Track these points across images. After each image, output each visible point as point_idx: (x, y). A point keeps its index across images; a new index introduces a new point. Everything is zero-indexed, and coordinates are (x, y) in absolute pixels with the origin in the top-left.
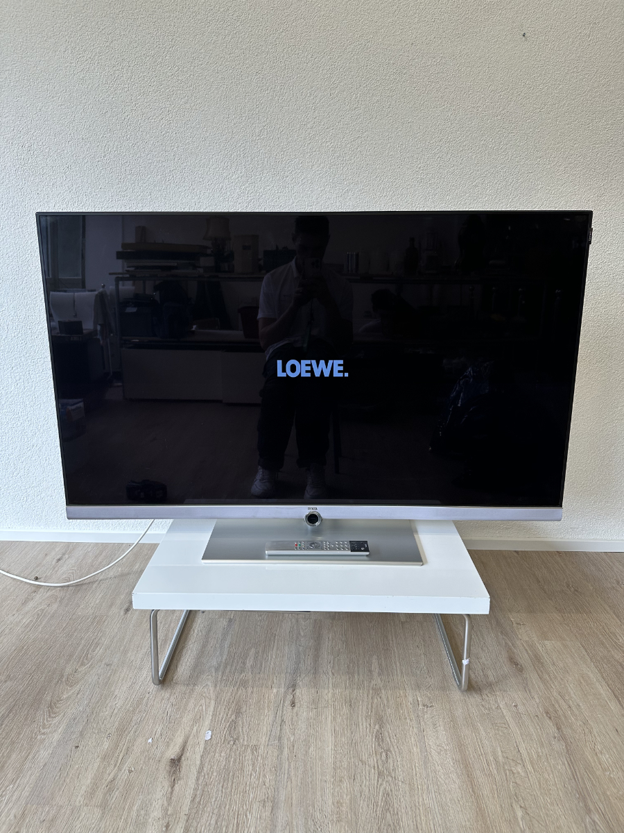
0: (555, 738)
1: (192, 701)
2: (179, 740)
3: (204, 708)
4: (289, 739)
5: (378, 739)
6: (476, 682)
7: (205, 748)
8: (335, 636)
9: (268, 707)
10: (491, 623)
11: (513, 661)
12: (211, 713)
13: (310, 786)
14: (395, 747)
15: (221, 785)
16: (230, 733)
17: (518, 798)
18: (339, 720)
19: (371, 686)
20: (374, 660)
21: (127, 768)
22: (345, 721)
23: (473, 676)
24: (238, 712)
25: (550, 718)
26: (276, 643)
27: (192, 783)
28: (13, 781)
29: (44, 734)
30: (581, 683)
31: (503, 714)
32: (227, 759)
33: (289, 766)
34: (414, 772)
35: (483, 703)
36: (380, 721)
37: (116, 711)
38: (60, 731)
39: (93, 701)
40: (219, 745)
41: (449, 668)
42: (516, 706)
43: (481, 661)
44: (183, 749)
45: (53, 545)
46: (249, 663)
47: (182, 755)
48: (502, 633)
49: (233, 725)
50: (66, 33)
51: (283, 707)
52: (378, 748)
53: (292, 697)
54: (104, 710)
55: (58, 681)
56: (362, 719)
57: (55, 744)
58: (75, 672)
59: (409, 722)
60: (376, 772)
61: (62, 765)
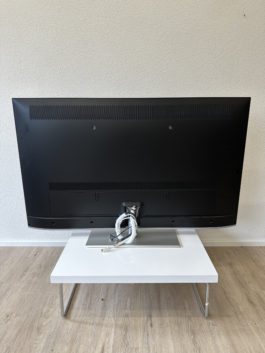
2: (100, 346)
4: (152, 344)
5: (194, 343)
7: (113, 350)
8: (166, 290)
9: (140, 327)
10: (236, 282)
11: (250, 301)
12: (114, 331)
14: (203, 347)
16: (124, 342)
18: (174, 333)
19: (187, 316)
20: (186, 302)
22: (177, 333)
24: (126, 330)
26: (139, 295)
29: (36, 344)
31: (250, 328)
35: (240, 323)
36: (194, 334)
37: (69, 331)
38: (43, 342)
39: (58, 326)
40: (120, 348)
42: (255, 324)
43: (235, 301)
44: (103, 350)
45: (32, 248)
46: (128, 304)
48: (242, 287)
49: (125, 337)
51: (147, 327)
52: (194, 347)
53: (150, 322)
54: (63, 330)
55: (40, 316)
56: (185, 332)
57: (42, 349)
58: (48, 311)
59: (207, 333)
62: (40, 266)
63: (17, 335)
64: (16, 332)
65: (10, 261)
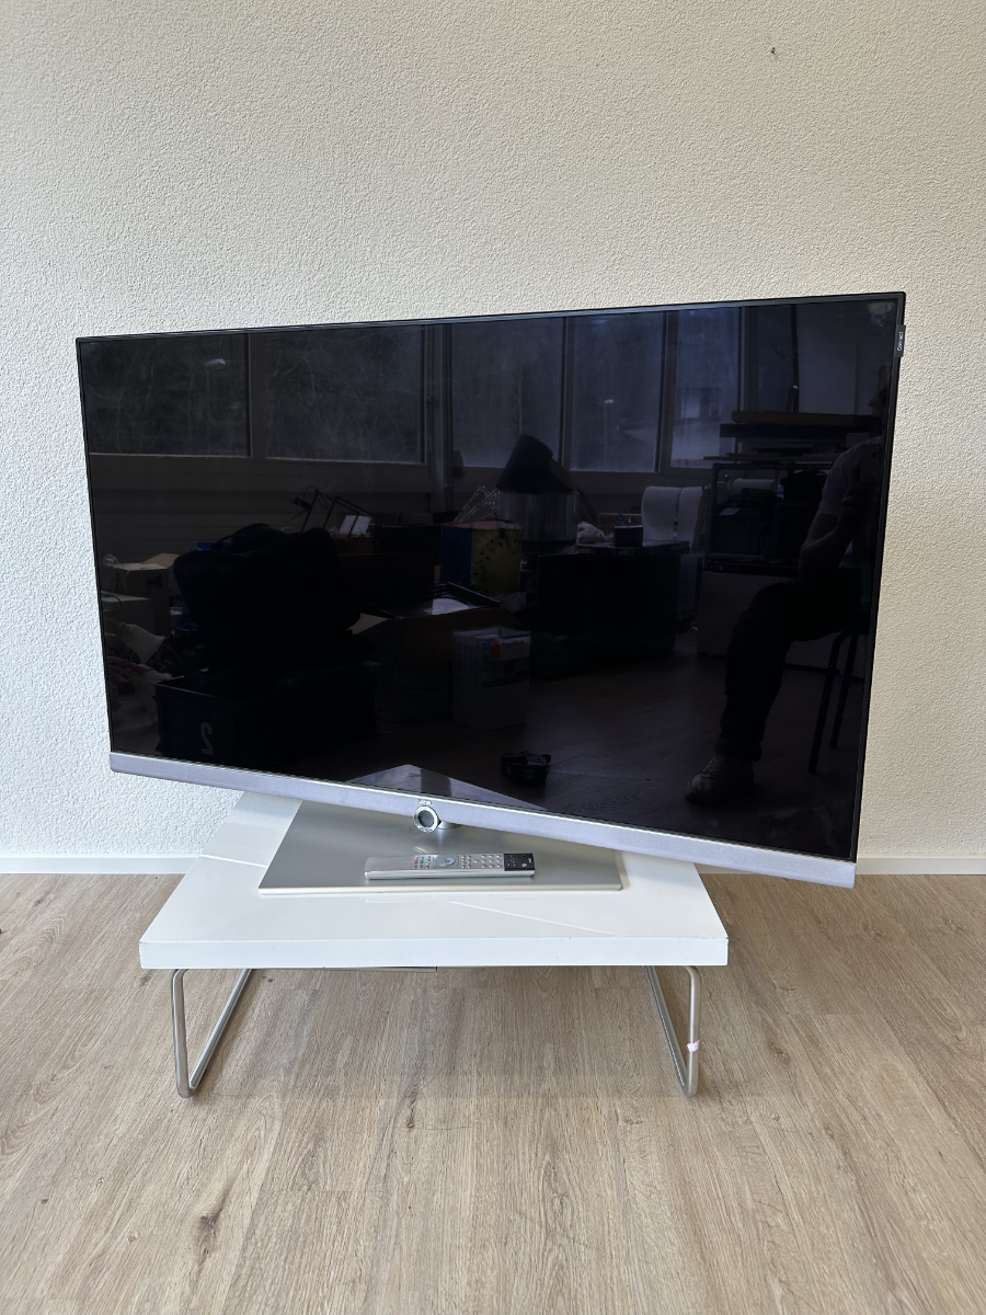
0: (839, 1168)
1: (243, 1122)
2: (217, 1187)
3: (262, 1133)
4: (400, 1180)
5: (549, 1177)
6: (713, 1082)
7: (260, 1199)
8: (486, 1013)
9: (370, 1128)
10: (740, 989)
11: (774, 1047)
12: (274, 1142)
13: (432, 1256)
14: (577, 1189)
15: (283, 1258)
16: (303, 1173)
17: (775, 1267)
18: (485, 1148)
19: (541, 1092)
20: (548, 1050)
21: (127, 1234)
22: (495, 1148)
23: (708, 1072)
24: (319, 1139)
25: (832, 1136)
26: (387, 1028)
27: (234, 1255)
30: (883, 1079)
31: (755, 1131)
32: (297, 1214)
33: (399, 1223)
34: (606, 1229)
35: (723, 1115)
36: (554, 1148)
37: (114, 1142)
38: (18, 1174)
39: (77, 1125)
40: (284, 1193)
41: (669, 1060)
42: (777, 1119)
43: (722, 1048)
44: (223, 1201)
45: (30, 879)
46: (342, 1058)
47: (221, 1210)
48: (757, 1003)
49: (309, 1160)
50: (44, 49)
51: (394, 1128)
52: (547, 1190)
53: (409, 1112)
54: (96, 1139)
55: (22, 1095)
56: (523, 1144)
57: (9, 1197)
58: (52, 1080)
59: (600, 1147)
60: (544, 1230)
61: (17, 1231)
62: (51, 939)
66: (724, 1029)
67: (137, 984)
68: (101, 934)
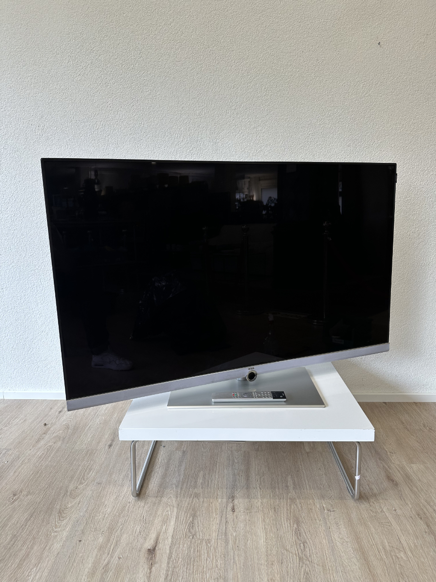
0: (426, 532)
1: (161, 508)
2: (153, 536)
3: (169, 513)
4: (232, 535)
5: (297, 534)
6: (364, 494)
7: (172, 541)
8: (260, 462)
9: (216, 511)
10: (371, 452)
11: (390, 479)
12: (175, 517)
13: (250, 568)
14: (310, 540)
15: (185, 567)
16: (189, 531)
17: (403, 576)
18: (267, 521)
19: (289, 497)
20: (289, 478)
21: (117, 556)
22: (272, 521)
23: (362, 489)
24: (194, 516)
25: (421, 518)
26: (218, 468)
27: (164, 565)
28: (36, 565)
29: (56, 532)
31: (386, 516)
32: (189, 548)
33: (234, 553)
34: (325, 558)
35: (371, 508)
36: (297, 521)
37: (106, 516)
38: (67, 529)
39: (90, 508)
40: (182, 539)
41: (344, 483)
42: (395, 510)
44: (157, 542)
45: (56, 402)
46: (200, 481)
47: (156, 546)
48: (380, 459)
49: (191, 525)
51: (226, 512)
52: (297, 540)
53: (232, 505)
54: (98, 515)
55: (64, 495)
56: (284, 520)
57: (64, 539)
58: (76, 489)
59: (318, 522)
60: (298, 557)
61: (70, 554)
62: (68, 427)
63: (27, 520)
64: (26, 515)
65: (20, 420)
66: (366, 470)
67: (107, 447)
68: (89, 426)
